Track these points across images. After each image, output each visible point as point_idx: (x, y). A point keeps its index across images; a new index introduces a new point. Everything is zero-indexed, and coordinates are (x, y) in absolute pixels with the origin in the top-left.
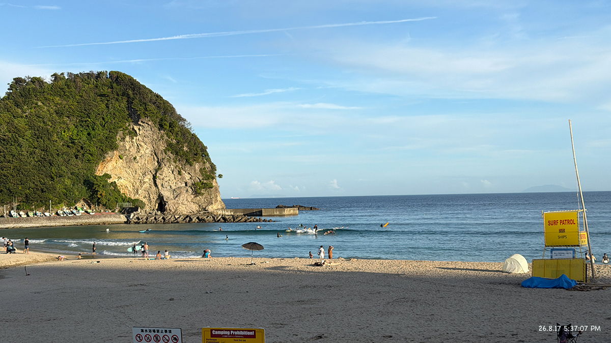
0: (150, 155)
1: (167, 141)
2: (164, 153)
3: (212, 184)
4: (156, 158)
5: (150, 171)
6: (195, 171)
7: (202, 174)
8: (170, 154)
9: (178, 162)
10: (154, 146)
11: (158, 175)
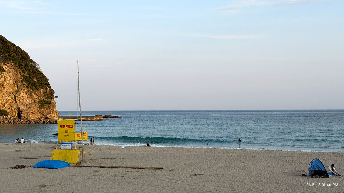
0: (12, 84)
1: (23, 75)
2: (21, 82)
3: (51, 101)
4: (16, 85)
5: (12, 93)
6: (40, 93)
7: (45, 95)
8: (25, 83)
9: (29, 88)
10: (15, 78)
11: (17, 95)
